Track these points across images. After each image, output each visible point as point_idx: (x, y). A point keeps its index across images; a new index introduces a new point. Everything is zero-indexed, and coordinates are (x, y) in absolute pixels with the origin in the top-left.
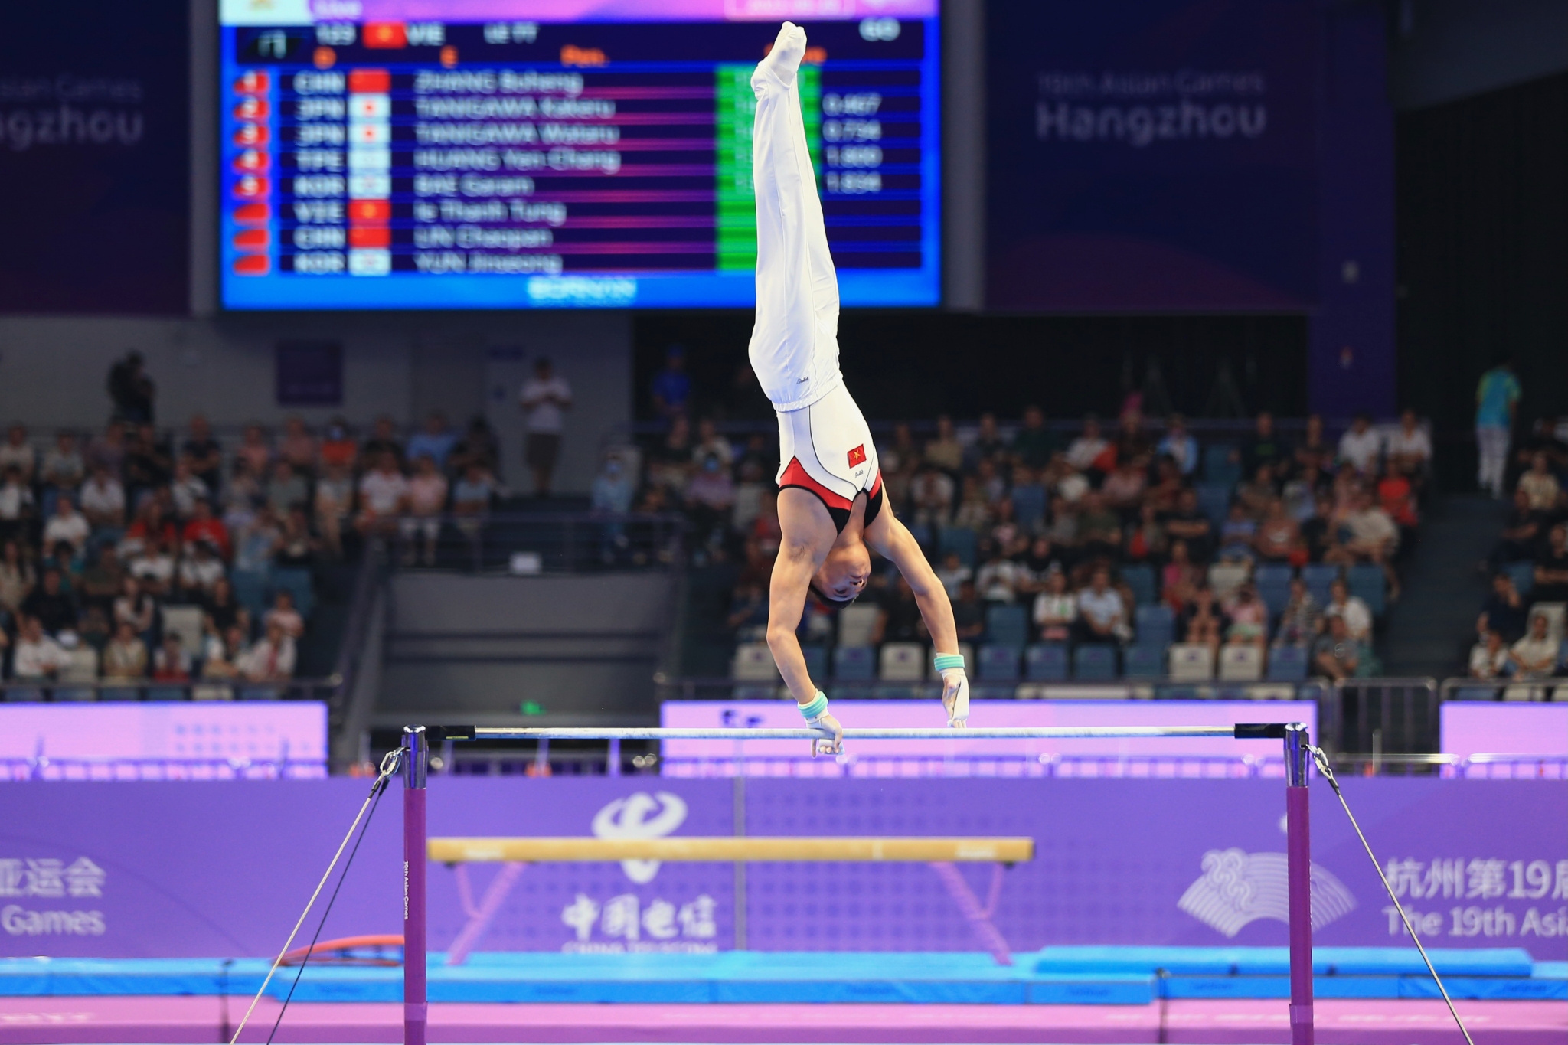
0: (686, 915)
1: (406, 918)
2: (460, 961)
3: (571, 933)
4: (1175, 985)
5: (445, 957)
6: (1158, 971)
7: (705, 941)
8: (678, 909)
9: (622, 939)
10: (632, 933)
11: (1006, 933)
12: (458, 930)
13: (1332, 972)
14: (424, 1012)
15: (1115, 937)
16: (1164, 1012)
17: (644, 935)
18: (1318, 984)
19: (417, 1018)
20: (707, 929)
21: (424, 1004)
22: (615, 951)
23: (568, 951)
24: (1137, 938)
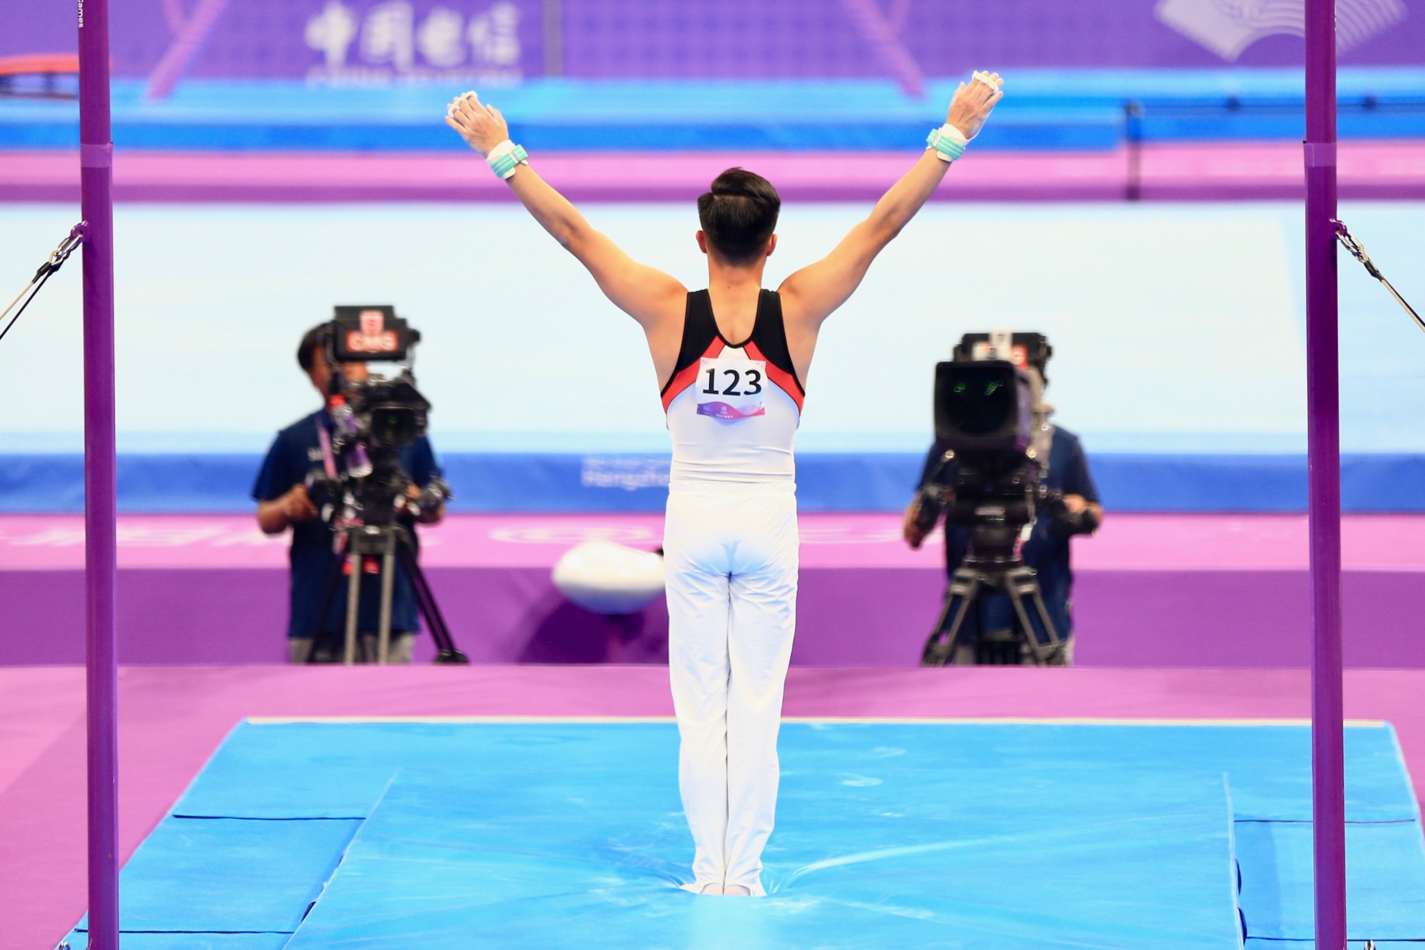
0: (478, 32)
1: (81, 25)
2: (165, 91)
3: (319, 57)
4: (1149, 123)
5: (144, 88)
6: (1128, 106)
7: (503, 68)
8: (466, 22)
9: (388, 65)
10: (403, 55)
11: (919, 55)
12: (161, 50)
13: (1368, 104)
14: (109, 156)
15: (1069, 58)
16: (1135, 161)
17: (419, 59)
18: (1342, 122)
19: (100, 165)
20: (506, 49)
21: (108, 145)
22: (378, 82)
23: (313, 81)
24: (1100, 58)
